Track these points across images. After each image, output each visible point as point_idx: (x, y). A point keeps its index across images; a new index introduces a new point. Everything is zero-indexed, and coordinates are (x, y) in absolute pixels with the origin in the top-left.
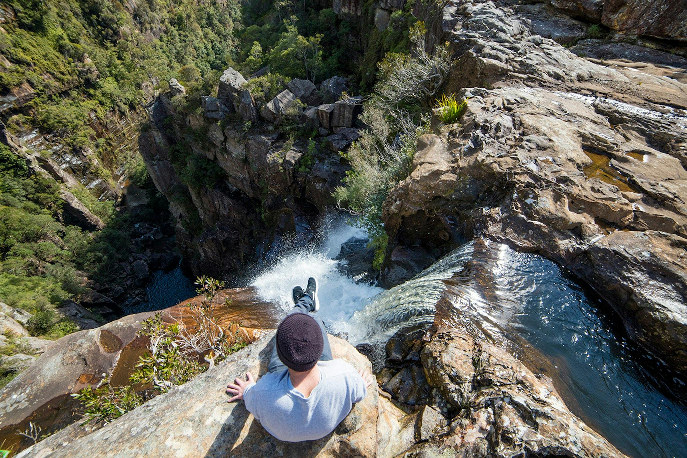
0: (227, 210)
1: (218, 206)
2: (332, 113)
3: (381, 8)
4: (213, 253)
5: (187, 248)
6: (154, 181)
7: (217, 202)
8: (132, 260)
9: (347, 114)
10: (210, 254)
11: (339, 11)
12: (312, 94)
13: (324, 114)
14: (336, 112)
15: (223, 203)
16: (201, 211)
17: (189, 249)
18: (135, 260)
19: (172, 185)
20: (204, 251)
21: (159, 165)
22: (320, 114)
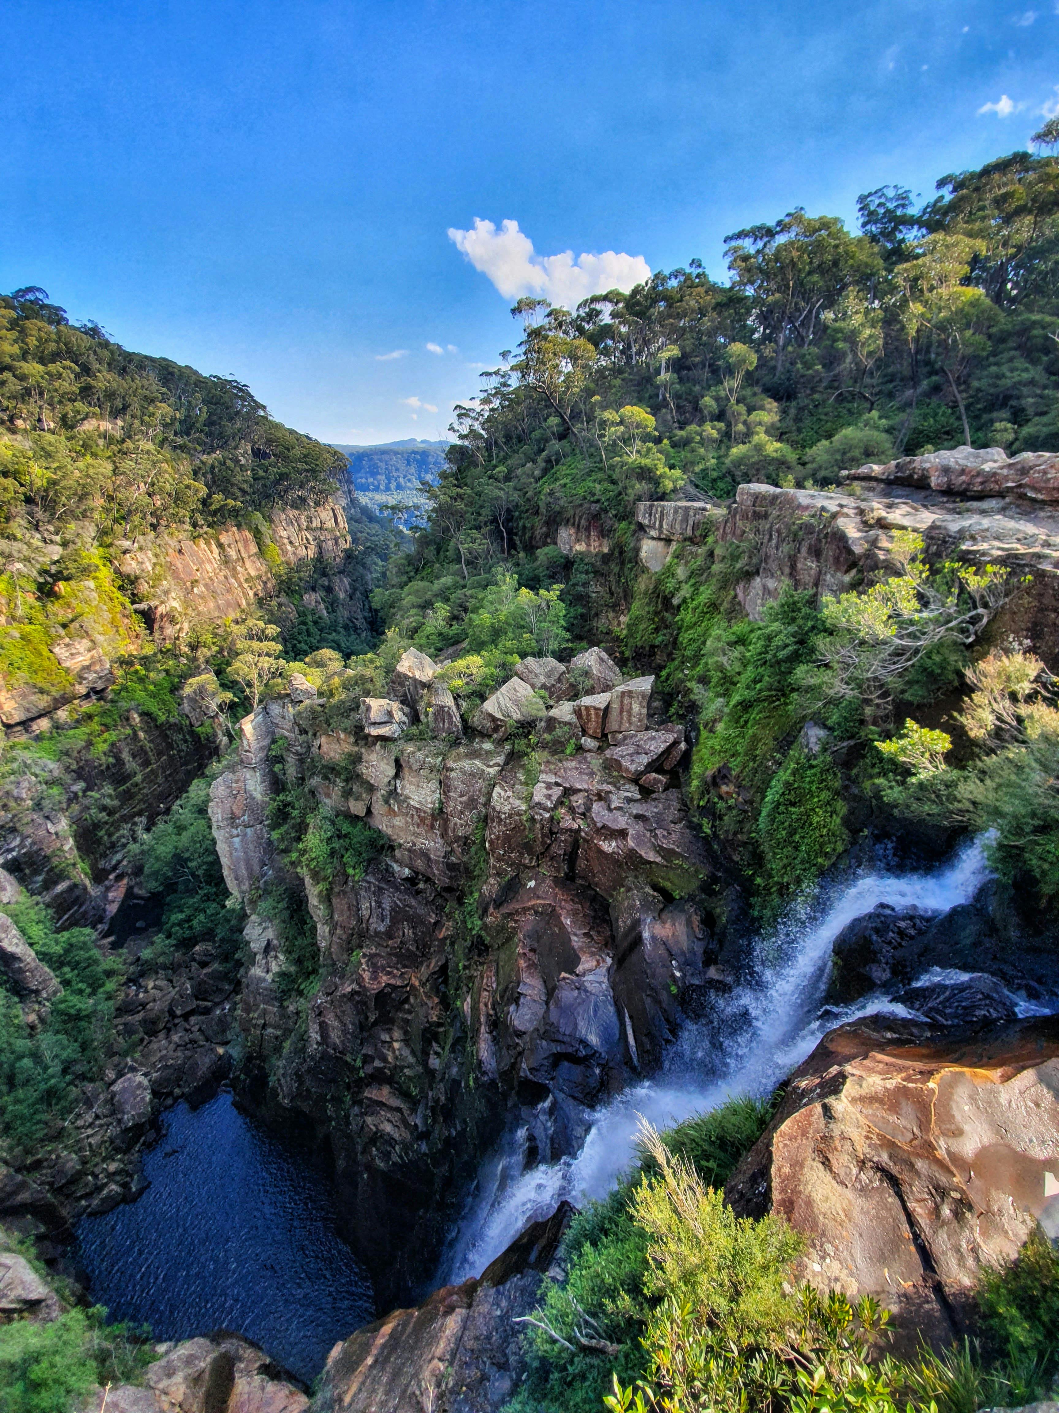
0: (388, 921)
1: (366, 913)
2: (607, 709)
3: (653, 538)
4: (345, 1032)
5: (264, 1026)
6: (225, 872)
7: (365, 905)
8: (111, 1074)
9: (636, 707)
10: (335, 1036)
11: (571, 549)
12: (559, 680)
13: (592, 712)
14: (615, 706)
15: (379, 904)
16: (323, 930)
17: (270, 1030)
18: (120, 1075)
19: (263, 876)
20: (323, 1028)
21: (245, 835)
22: (584, 713)
